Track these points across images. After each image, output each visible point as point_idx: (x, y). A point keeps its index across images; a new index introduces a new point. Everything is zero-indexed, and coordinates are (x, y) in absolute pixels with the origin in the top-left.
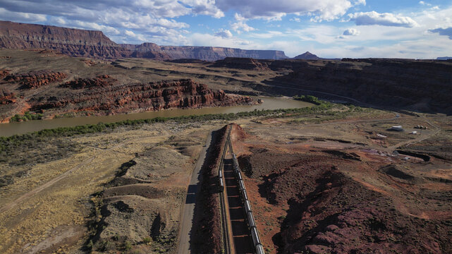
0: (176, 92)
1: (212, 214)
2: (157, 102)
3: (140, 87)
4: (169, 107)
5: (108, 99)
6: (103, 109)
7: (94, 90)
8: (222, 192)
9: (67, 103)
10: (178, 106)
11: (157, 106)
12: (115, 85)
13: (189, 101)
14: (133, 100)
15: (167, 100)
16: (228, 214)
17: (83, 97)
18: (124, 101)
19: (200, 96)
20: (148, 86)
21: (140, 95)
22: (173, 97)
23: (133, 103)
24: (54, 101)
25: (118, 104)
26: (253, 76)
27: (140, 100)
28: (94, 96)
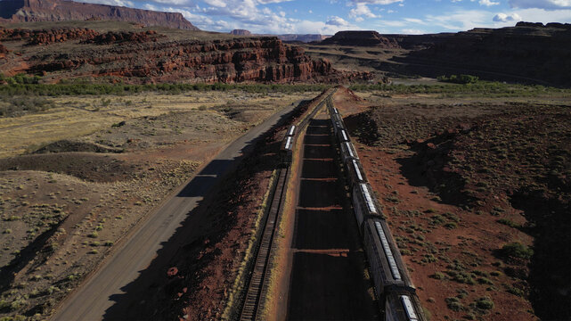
0: (254, 57)
1: (230, 222)
2: (224, 70)
3: (199, 47)
4: (243, 79)
5: (145, 60)
6: (138, 75)
7: (126, 46)
8: (287, 167)
9: (83, 63)
10: (257, 80)
11: (223, 76)
12: (159, 41)
13: (275, 72)
14: (186, 65)
15: (239, 68)
16: (285, 226)
17: (108, 56)
18: (171, 65)
19: (291, 65)
20: (211, 45)
21: (198, 58)
22: (248, 63)
23: (187, 69)
24: (63, 60)
25: (162, 69)
26: (376, 53)
27: (196, 65)
28: (125, 56)
